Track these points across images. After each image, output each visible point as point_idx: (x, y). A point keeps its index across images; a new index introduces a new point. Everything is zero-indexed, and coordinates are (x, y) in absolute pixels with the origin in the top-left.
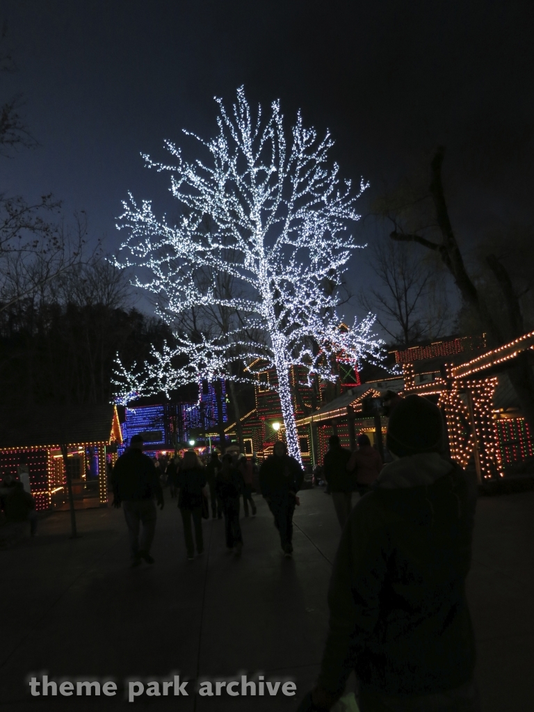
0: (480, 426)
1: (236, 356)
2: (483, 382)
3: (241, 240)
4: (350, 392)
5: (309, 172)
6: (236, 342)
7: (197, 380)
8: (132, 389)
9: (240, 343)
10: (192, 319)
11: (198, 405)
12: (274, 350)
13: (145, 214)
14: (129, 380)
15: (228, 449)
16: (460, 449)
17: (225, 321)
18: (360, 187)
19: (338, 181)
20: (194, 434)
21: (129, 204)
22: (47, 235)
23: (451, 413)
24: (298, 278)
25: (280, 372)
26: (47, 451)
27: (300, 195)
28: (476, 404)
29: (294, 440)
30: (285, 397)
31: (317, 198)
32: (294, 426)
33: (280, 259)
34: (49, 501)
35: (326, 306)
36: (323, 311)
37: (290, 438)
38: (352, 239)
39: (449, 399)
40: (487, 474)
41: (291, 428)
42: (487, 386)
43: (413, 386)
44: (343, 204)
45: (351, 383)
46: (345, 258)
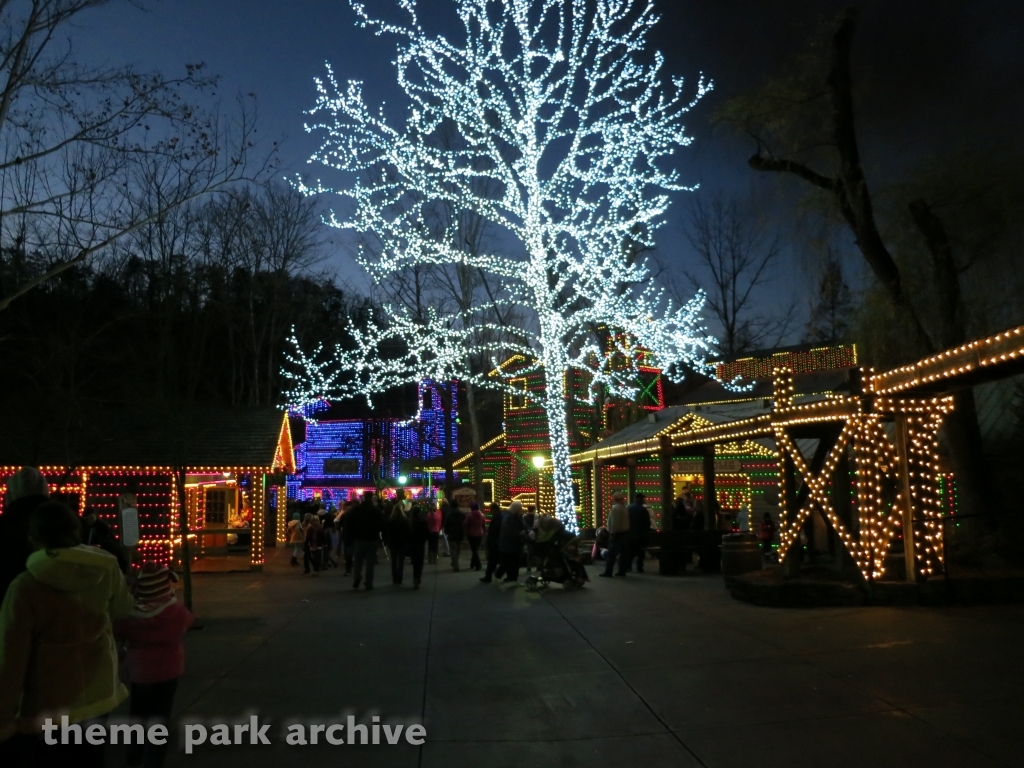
0: (917, 481)
1: (482, 345)
2: (929, 403)
3: (501, 163)
4: (651, 417)
5: (615, 65)
6: (484, 324)
7: (418, 378)
8: (314, 387)
9: (490, 326)
10: (415, 291)
11: (417, 417)
12: (542, 340)
13: (351, 101)
14: (309, 373)
15: (456, 493)
16: (878, 519)
17: (465, 294)
18: (697, 89)
19: (659, 83)
20: (406, 466)
21: (327, 84)
22: (194, 131)
23: (864, 455)
24: (586, 233)
25: (550, 375)
26: (171, 476)
27: (598, 99)
28: (915, 441)
29: (566, 485)
30: (557, 415)
31: (624, 107)
32: (568, 462)
33: (567, 188)
34: (169, 555)
35: (627, 279)
36: (622, 287)
37: (560, 481)
38: (676, 175)
39: (864, 429)
40: (926, 567)
41: (563, 465)
42: (935, 411)
43: (790, 407)
44: (667, 116)
45: (650, 405)
46: (660, 207)
